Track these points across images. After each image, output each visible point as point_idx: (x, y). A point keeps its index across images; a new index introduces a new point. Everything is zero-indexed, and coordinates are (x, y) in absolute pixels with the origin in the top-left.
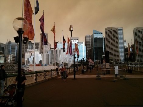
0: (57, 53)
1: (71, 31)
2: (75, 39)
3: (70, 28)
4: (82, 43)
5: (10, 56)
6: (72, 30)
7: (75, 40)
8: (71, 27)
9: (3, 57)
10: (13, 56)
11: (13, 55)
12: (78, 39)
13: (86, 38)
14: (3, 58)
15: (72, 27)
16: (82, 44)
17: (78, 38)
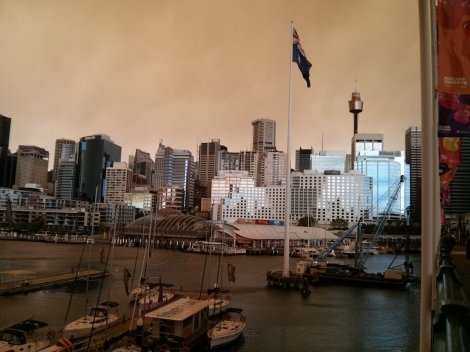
0: (313, 186)
1: (356, 112)
2: (371, 141)
3: (352, 103)
4: (398, 154)
5: (169, 190)
6: (357, 107)
7: (368, 145)
8: (355, 98)
9: (151, 192)
10: (178, 190)
11: (177, 187)
12: (379, 141)
13: (408, 135)
14: (150, 195)
15: (359, 99)
16: (397, 159)
17: (381, 135)
